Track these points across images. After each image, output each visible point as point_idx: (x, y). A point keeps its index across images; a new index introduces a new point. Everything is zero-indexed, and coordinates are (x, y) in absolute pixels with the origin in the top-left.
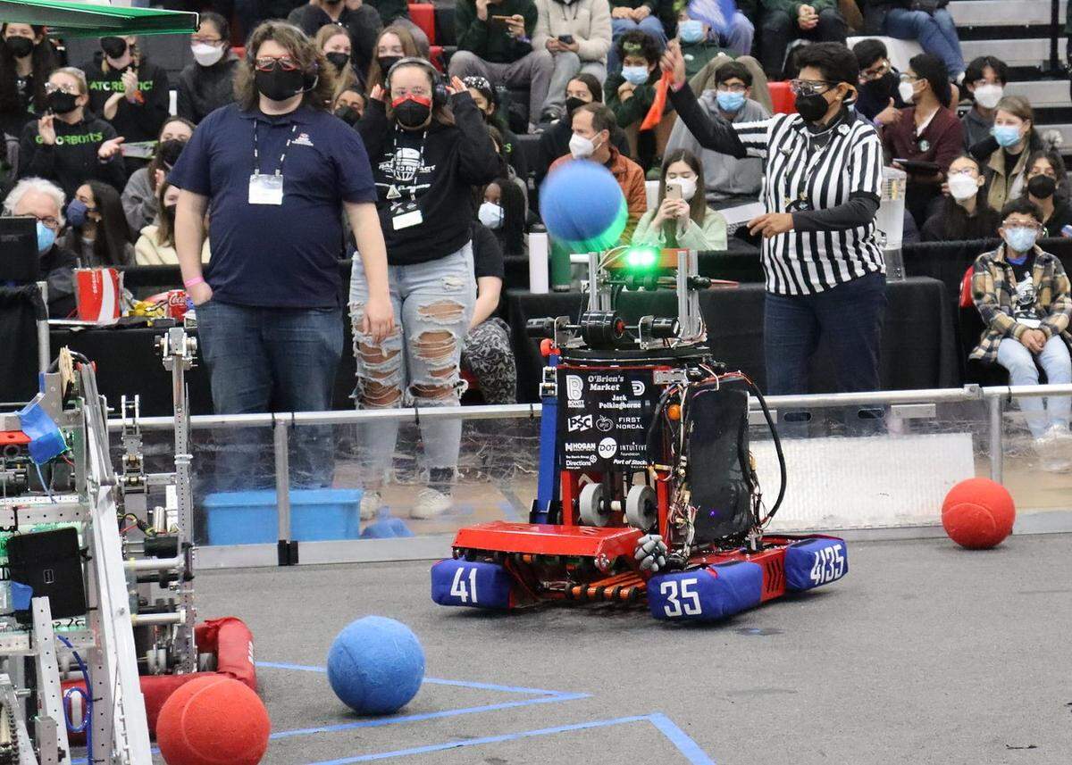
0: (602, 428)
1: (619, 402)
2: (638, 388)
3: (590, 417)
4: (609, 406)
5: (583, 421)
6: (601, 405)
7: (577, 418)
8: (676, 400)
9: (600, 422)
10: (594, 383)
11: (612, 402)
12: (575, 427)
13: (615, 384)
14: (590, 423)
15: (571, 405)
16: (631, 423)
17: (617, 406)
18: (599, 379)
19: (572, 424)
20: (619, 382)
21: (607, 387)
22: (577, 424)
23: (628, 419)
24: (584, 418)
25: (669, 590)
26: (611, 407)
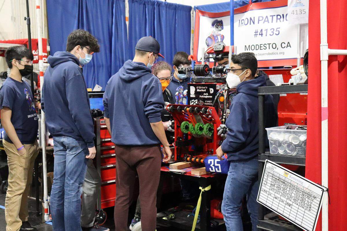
0: (200, 104)
2: (212, 91)
4: (202, 97)
5: (194, 102)
6: (200, 96)
8: (223, 95)
9: (200, 102)
11: (203, 95)
12: (192, 104)
14: (197, 102)
15: (191, 96)
16: (209, 103)
17: (205, 97)
18: (200, 88)
19: (191, 102)
22: (193, 103)
23: (208, 101)
24: (195, 101)
25: (211, 162)
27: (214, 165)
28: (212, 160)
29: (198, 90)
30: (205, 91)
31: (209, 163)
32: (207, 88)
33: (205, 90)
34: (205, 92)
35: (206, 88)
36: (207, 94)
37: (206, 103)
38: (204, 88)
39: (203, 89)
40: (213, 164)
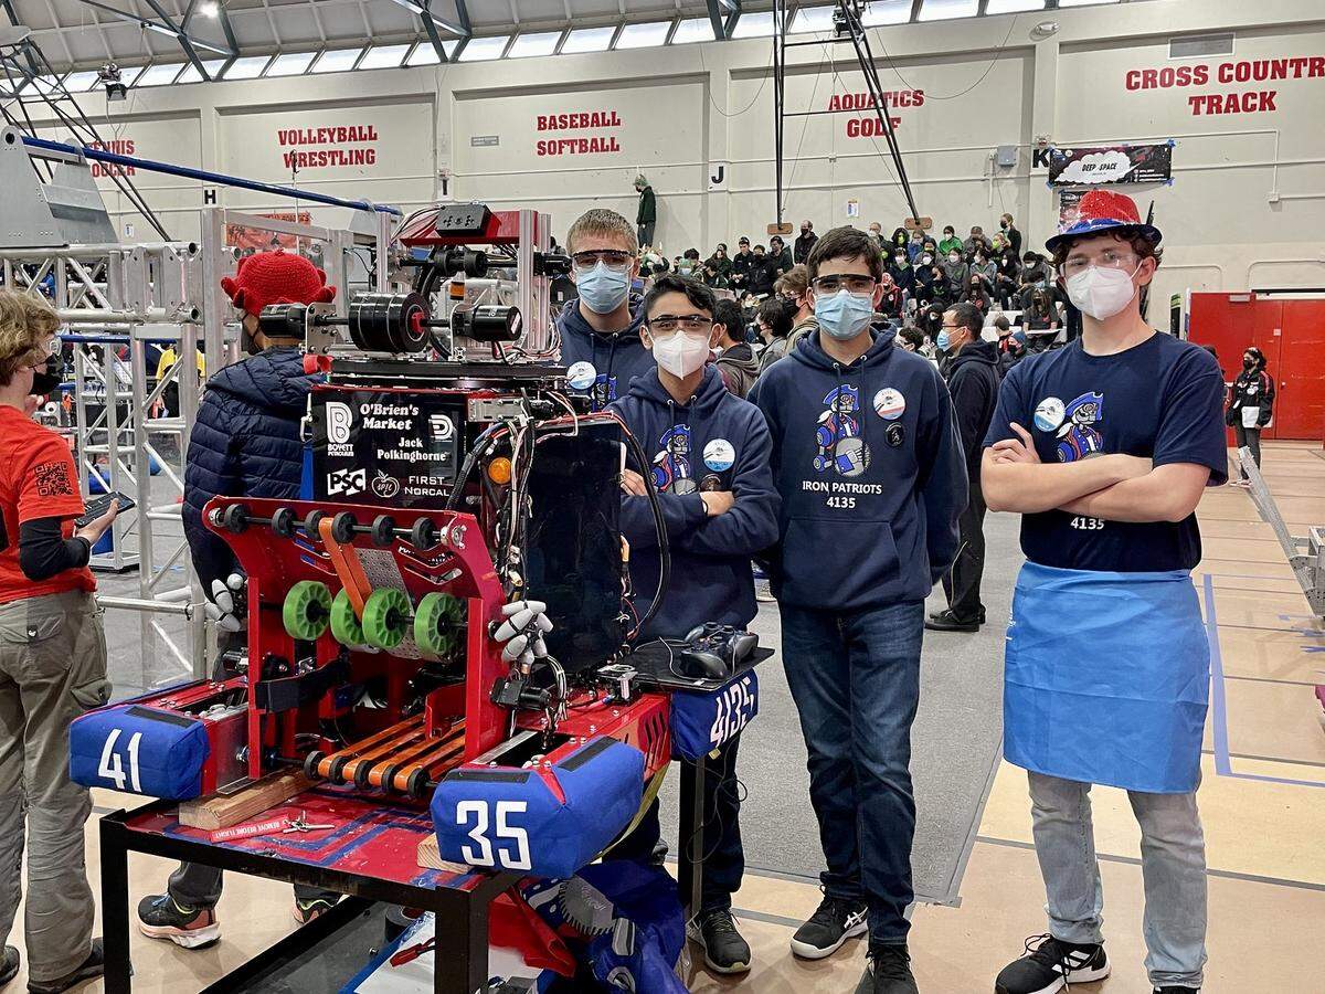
0: (381, 492)
1: (409, 450)
2: (442, 427)
3: (362, 472)
4: (394, 455)
5: (350, 480)
6: (380, 453)
7: (342, 473)
8: (504, 450)
9: (379, 482)
10: (370, 415)
11: (398, 449)
12: (338, 488)
13: (404, 418)
14: (361, 483)
15: (332, 451)
16: (429, 487)
17: (406, 456)
18: (379, 409)
19: (333, 483)
20: (410, 416)
21: (392, 424)
22: (342, 483)
23: (424, 479)
24: (353, 474)
25: (473, 817)
26: (396, 457)
27: (490, 833)
28: (481, 807)
29: (369, 423)
30: (408, 428)
31: (462, 819)
32: (416, 412)
33: (409, 422)
34: (409, 435)
35: (410, 412)
36: (419, 444)
37: (414, 485)
38: (404, 411)
39: (397, 418)
40: (483, 825)
